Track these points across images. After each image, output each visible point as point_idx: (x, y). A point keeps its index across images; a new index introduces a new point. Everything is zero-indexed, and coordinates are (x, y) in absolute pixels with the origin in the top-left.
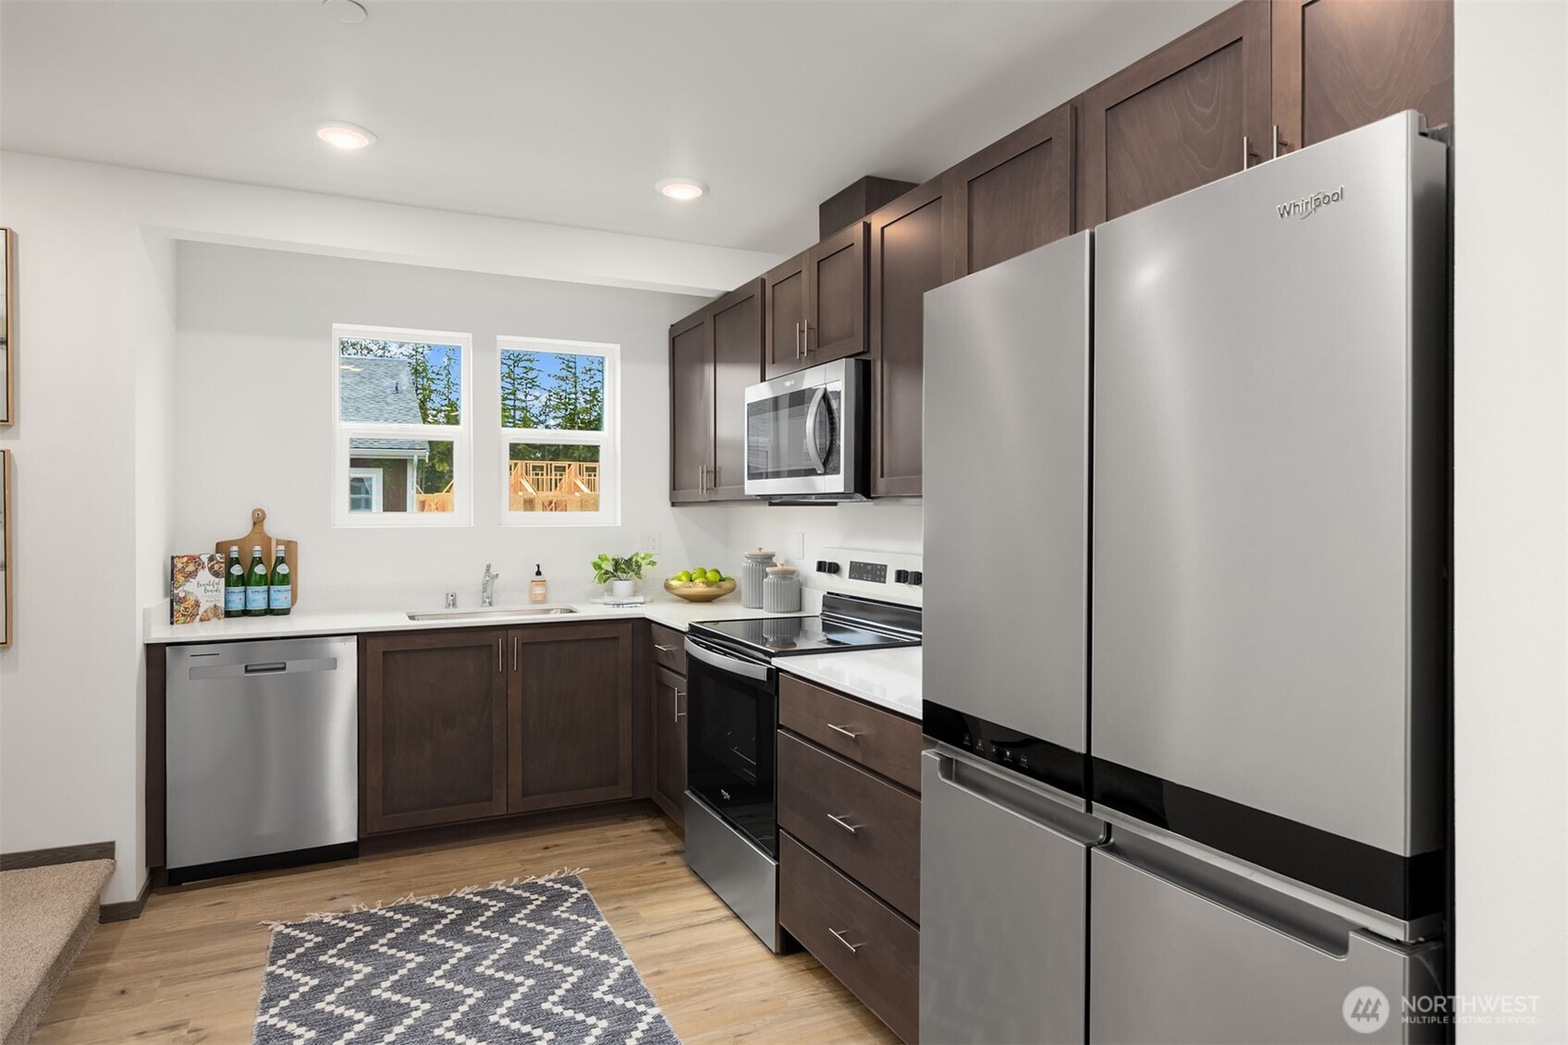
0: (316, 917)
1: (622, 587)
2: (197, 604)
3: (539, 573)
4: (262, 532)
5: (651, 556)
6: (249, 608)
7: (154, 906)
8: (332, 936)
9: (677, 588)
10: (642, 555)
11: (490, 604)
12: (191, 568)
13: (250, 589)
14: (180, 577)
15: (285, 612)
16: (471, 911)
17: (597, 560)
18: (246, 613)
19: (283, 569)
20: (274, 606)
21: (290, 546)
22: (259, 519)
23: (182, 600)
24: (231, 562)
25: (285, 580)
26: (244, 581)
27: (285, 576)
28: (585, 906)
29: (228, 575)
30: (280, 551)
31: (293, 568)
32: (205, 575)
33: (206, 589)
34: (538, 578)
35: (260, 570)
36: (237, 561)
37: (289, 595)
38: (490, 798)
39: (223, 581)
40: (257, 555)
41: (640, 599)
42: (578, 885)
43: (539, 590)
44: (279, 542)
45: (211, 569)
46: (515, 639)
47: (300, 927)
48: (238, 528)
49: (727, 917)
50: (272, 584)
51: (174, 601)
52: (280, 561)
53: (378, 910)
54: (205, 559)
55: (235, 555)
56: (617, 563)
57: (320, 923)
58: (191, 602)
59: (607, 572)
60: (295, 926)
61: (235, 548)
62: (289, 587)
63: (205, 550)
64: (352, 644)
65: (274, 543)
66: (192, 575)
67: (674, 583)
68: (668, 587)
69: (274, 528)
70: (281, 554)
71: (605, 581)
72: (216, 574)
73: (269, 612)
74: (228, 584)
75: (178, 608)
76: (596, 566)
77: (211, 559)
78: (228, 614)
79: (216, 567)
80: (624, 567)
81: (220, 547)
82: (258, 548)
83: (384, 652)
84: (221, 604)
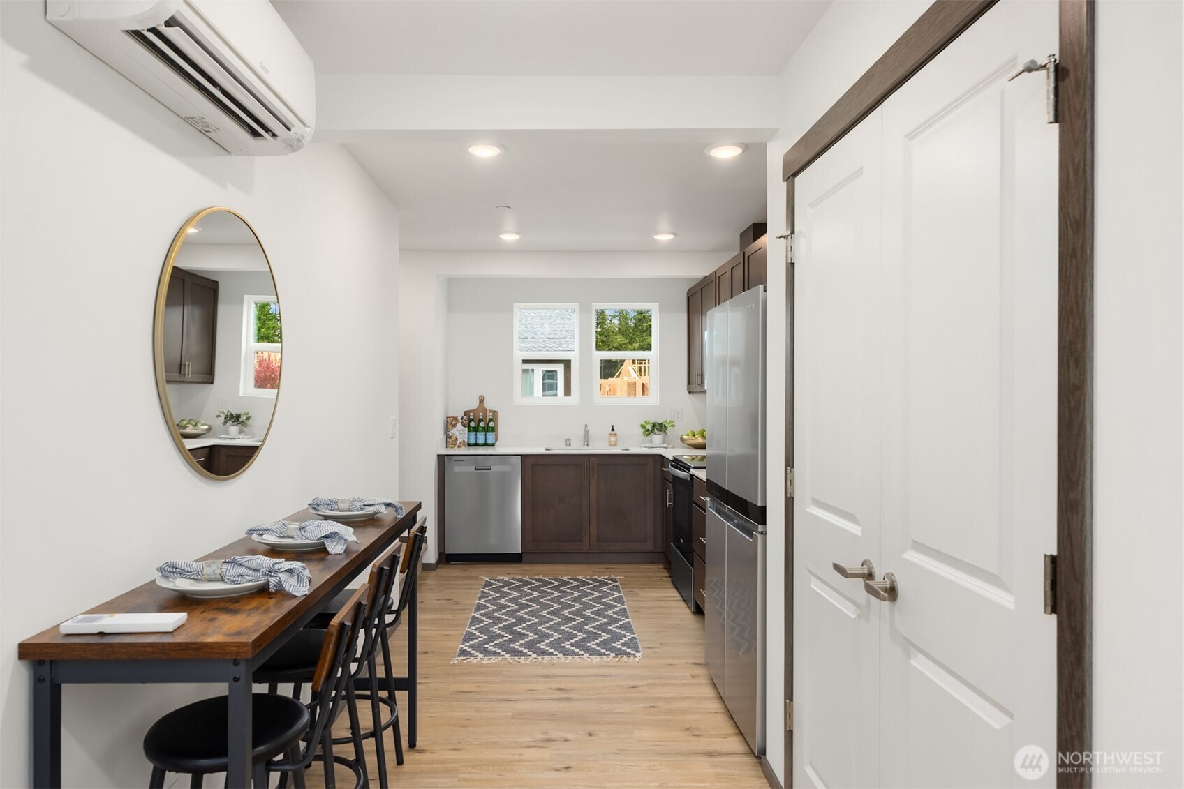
0: (501, 578)
1: (657, 438)
2: (456, 439)
3: (613, 430)
4: (483, 406)
5: (673, 422)
6: (478, 442)
7: (440, 568)
8: (506, 584)
9: (686, 440)
10: (668, 421)
11: (587, 445)
12: (454, 423)
13: (478, 433)
14: (450, 426)
15: (493, 445)
16: (565, 583)
17: (643, 423)
18: (476, 445)
19: (491, 424)
20: (489, 442)
21: (495, 413)
22: (481, 401)
23: (451, 437)
24: (471, 420)
25: (493, 429)
26: (476, 429)
27: (493, 428)
28: (617, 588)
29: (469, 427)
30: (490, 415)
31: (496, 424)
32: (459, 426)
33: (460, 432)
34: (613, 432)
35: (482, 424)
36: (473, 420)
37: (494, 437)
38: (581, 541)
39: (467, 429)
40: (481, 417)
41: (665, 445)
42: (616, 581)
43: (613, 439)
44: (490, 411)
45: (462, 423)
46: (593, 462)
47: (495, 580)
48: (473, 405)
49: (680, 600)
50: (487, 431)
51: (448, 437)
52: (491, 420)
53: (527, 579)
54: (459, 418)
55: (472, 417)
56: (654, 425)
57: (503, 580)
58: (454, 439)
59: (648, 430)
60: (493, 580)
61: (472, 414)
62: (494, 433)
63: (460, 415)
64: (518, 460)
65: (488, 411)
66: (454, 426)
67: (685, 437)
68: (682, 440)
69: (489, 405)
70: (491, 417)
71: (648, 435)
72: (464, 426)
73: (486, 445)
74: (469, 431)
75: (450, 442)
76: (643, 427)
77: (462, 418)
78: (469, 445)
79: (464, 422)
80: (659, 428)
81: (466, 413)
82: (481, 414)
83: (533, 465)
84: (466, 440)
